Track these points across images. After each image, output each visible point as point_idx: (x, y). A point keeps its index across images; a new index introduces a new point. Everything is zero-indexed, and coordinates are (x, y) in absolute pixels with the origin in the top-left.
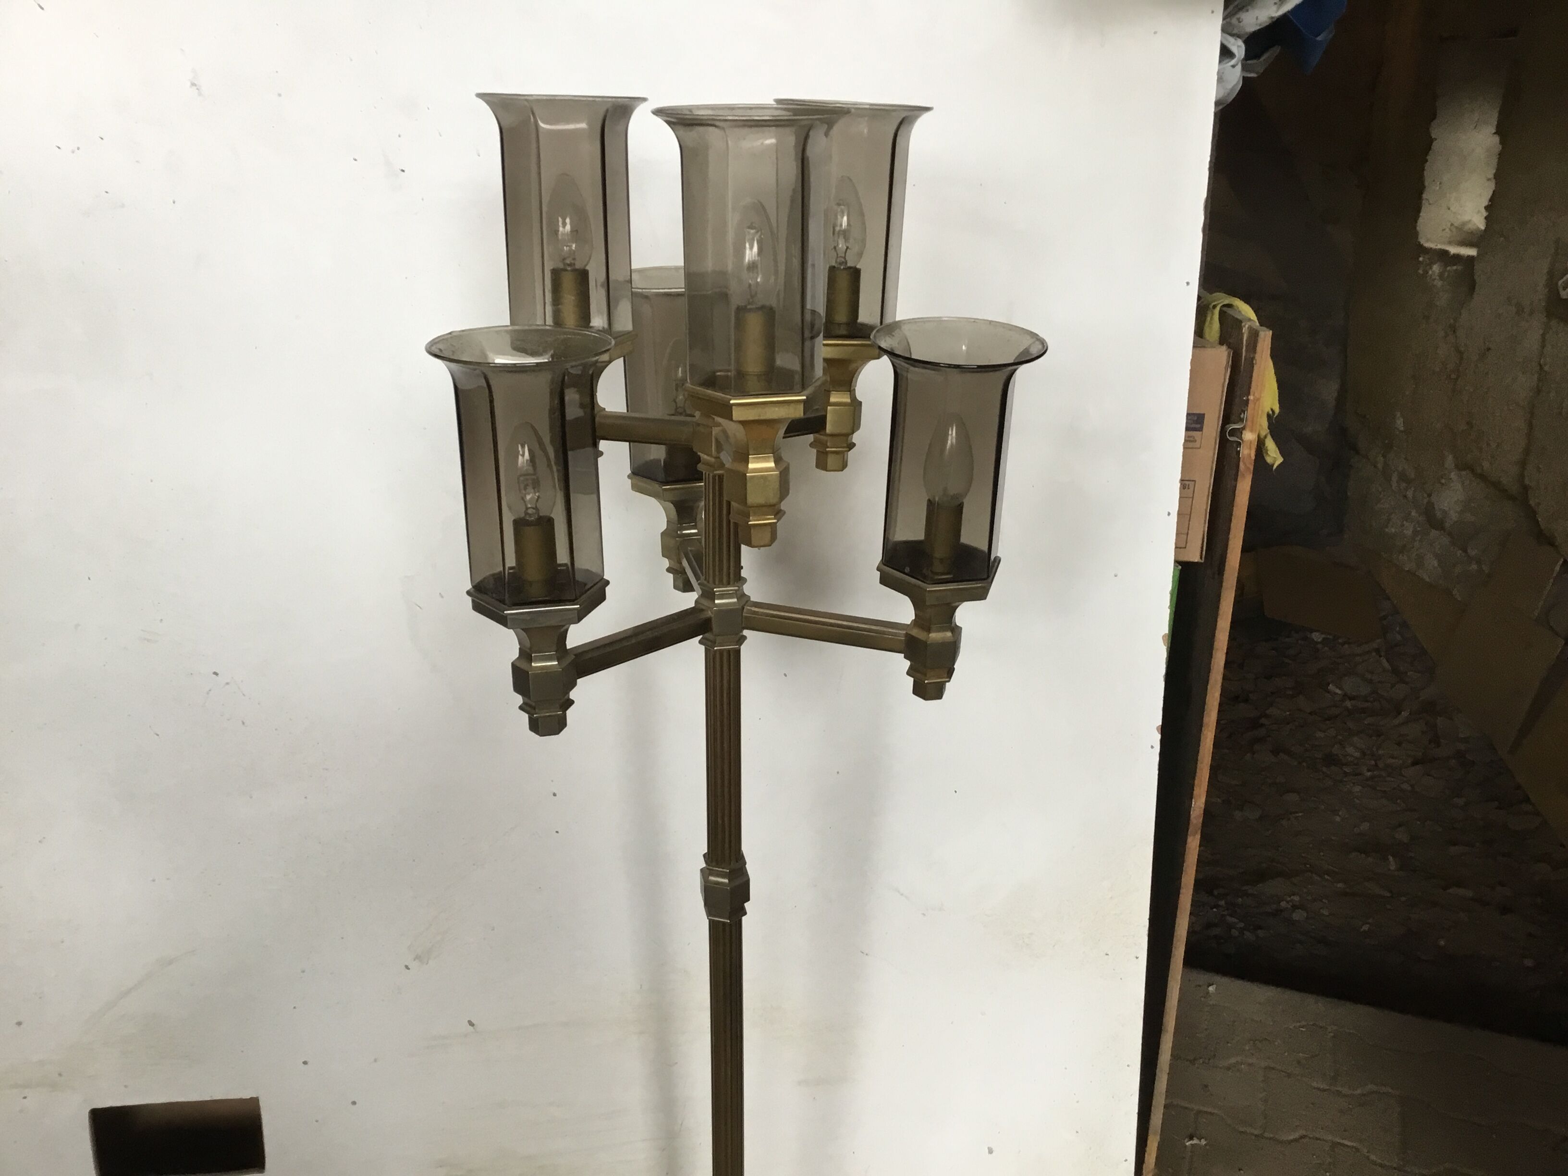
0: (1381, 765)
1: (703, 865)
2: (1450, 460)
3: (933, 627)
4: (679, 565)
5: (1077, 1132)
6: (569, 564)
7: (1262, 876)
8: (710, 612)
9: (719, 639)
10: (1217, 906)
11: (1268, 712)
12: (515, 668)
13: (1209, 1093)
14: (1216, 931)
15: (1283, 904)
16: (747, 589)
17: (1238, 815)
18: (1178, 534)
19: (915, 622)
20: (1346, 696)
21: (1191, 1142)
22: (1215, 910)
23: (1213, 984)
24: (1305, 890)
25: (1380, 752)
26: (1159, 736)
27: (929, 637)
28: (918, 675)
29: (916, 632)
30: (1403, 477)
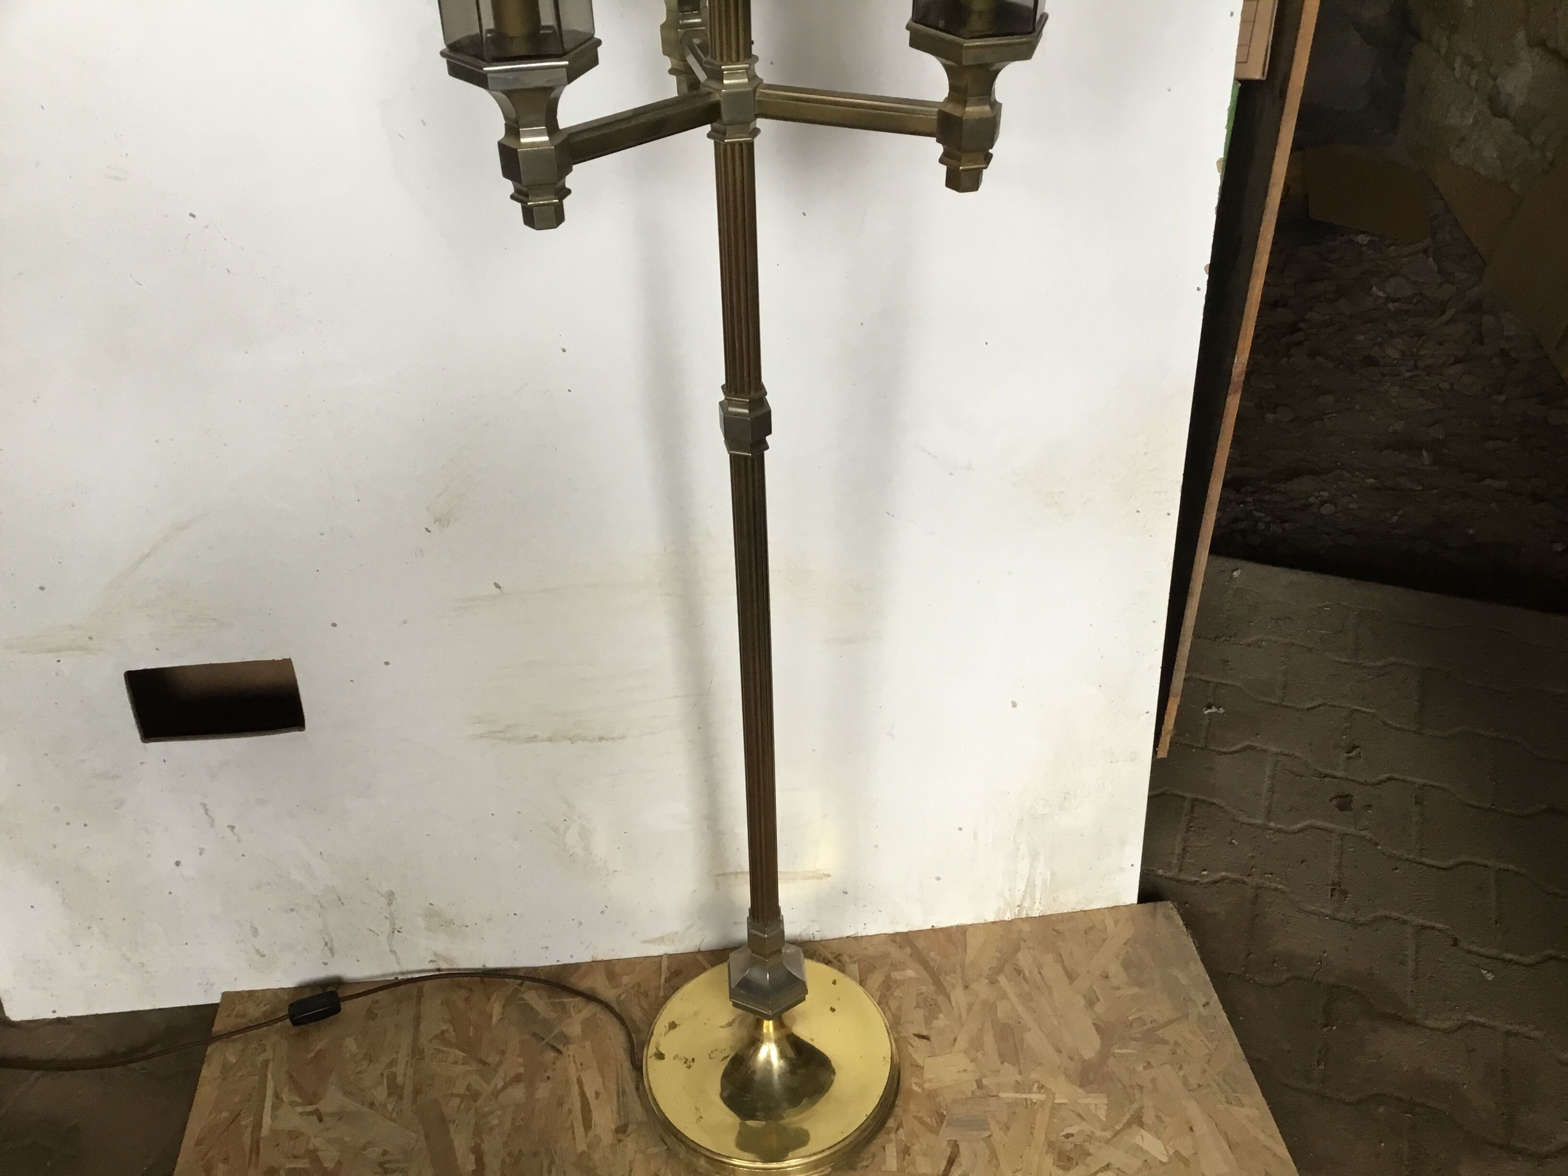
0: (1421, 364)
1: (722, 397)
2: (1521, 35)
3: (970, 99)
4: (682, 63)
5: (1100, 686)
6: (556, 27)
7: (1293, 474)
8: (717, 95)
9: (729, 130)
10: (1244, 503)
11: (1307, 316)
12: (502, 146)
13: (1228, 667)
14: (1243, 525)
15: (1312, 500)
16: (760, 70)
17: (1270, 416)
18: (1240, 46)
19: (949, 99)
20: (1389, 299)
21: (1209, 711)
22: (1242, 506)
23: (1237, 569)
24: (1335, 486)
25: (1421, 353)
26: (1206, 277)
27: (965, 112)
28: (953, 162)
29: (949, 109)
30: (1469, 61)
